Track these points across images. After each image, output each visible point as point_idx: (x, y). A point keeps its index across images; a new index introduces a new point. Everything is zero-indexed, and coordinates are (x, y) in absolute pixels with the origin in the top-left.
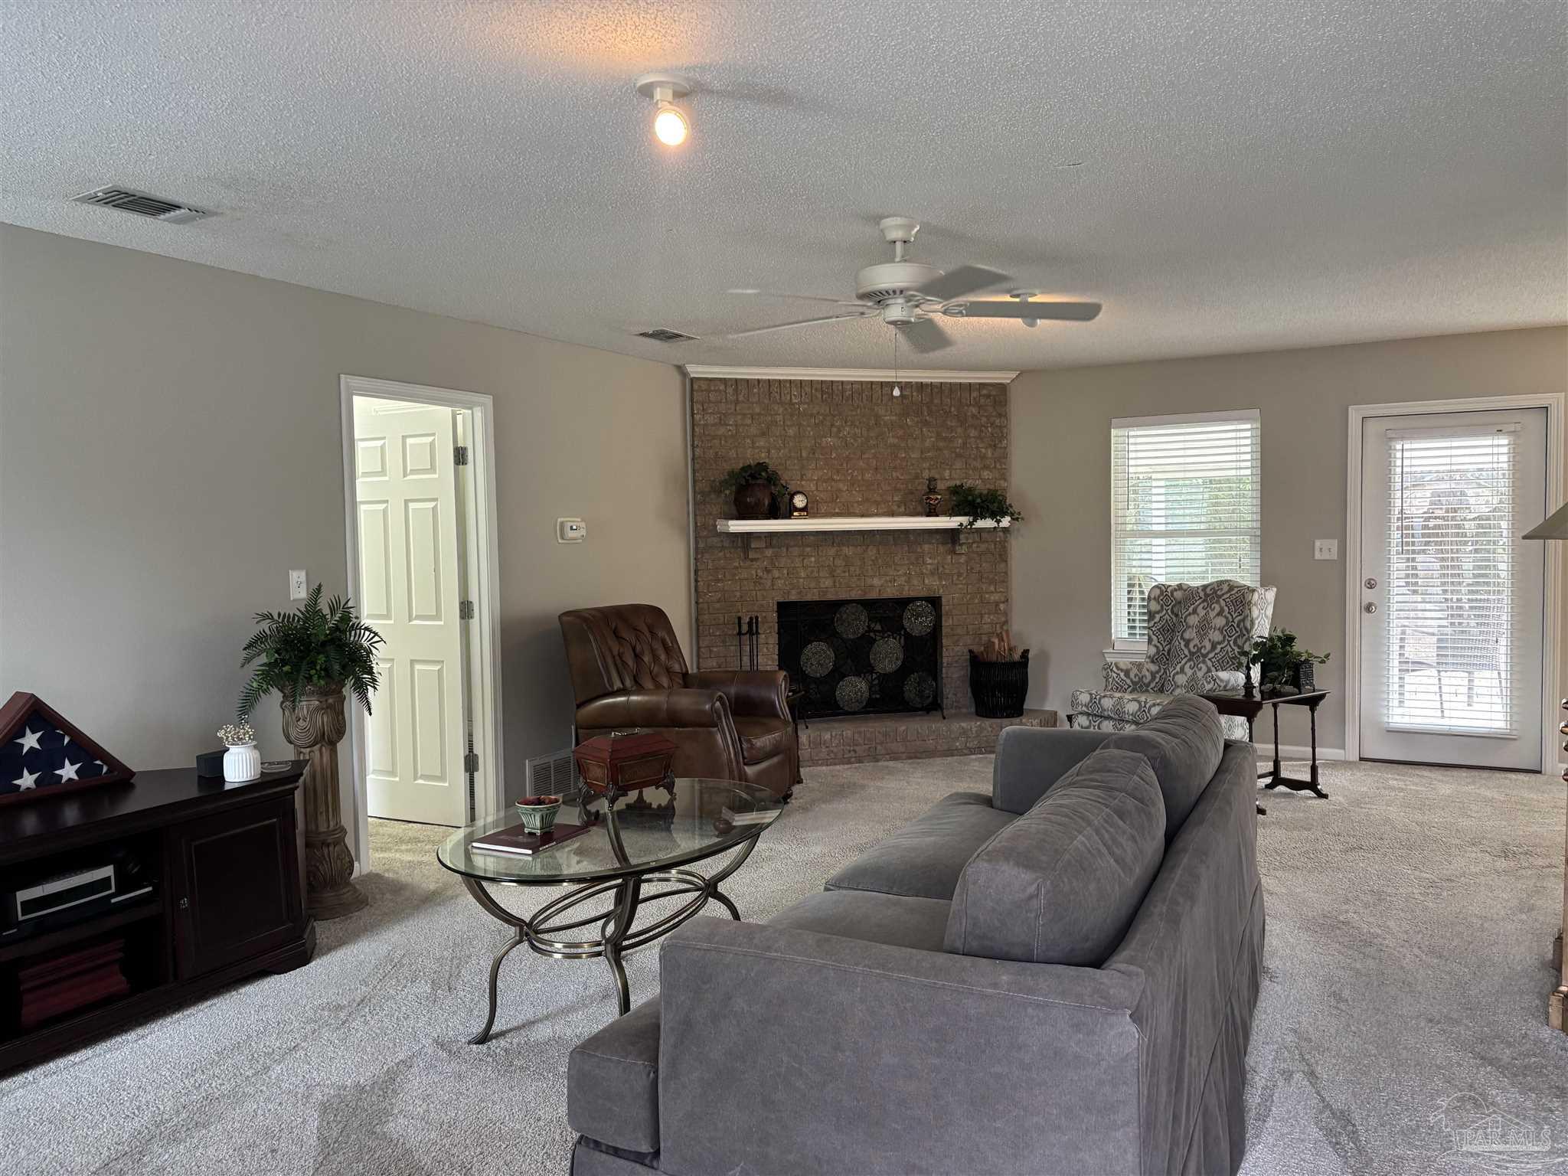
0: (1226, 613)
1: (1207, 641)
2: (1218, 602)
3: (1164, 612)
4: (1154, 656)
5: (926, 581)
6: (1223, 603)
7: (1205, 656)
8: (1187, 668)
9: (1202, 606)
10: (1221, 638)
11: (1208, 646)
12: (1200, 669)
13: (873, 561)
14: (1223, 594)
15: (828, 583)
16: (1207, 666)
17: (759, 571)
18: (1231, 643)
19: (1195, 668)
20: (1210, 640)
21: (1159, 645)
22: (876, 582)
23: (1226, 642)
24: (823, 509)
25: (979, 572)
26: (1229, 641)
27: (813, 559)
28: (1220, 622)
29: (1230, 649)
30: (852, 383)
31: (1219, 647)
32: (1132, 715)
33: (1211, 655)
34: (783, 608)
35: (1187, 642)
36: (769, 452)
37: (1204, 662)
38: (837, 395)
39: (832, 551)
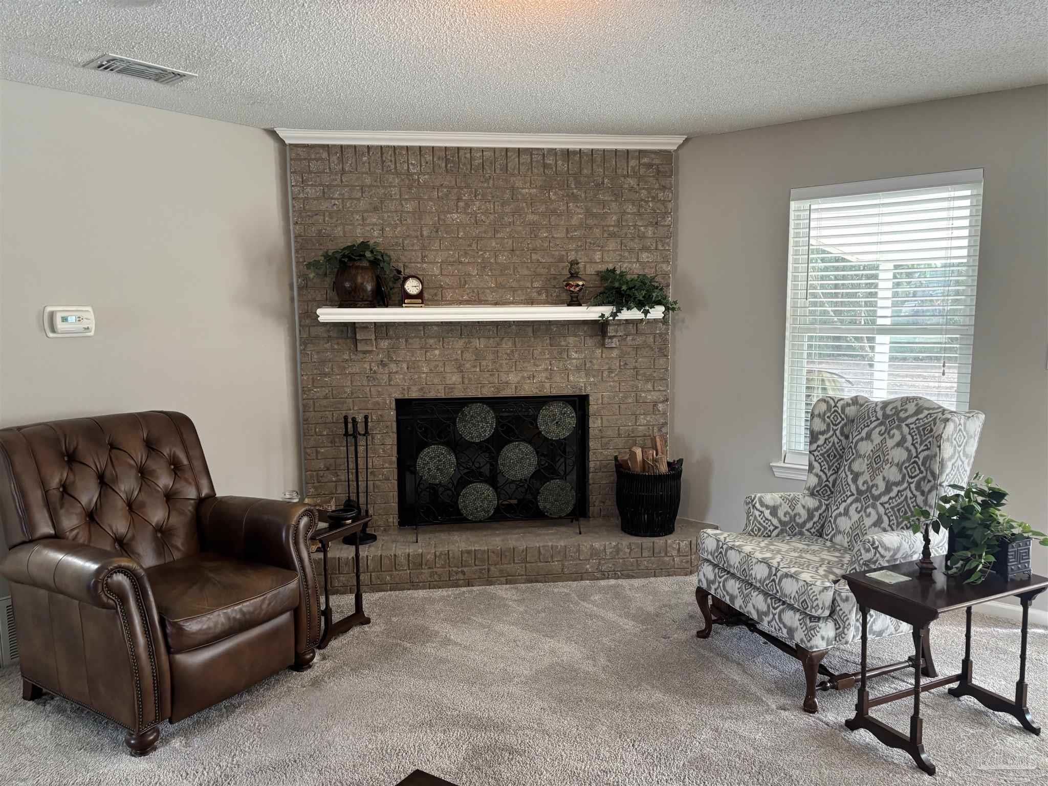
0: (908, 444)
1: (880, 477)
2: (899, 427)
3: (831, 433)
4: (815, 487)
5: (571, 378)
6: (906, 430)
7: (876, 498)
8: (852, 511)
9: (878, 430)
10: (899, 478)
11: (882, 486)
12: (869, 515)
13: (508, 355)
14: (907, 418)
15: (455, 378)
16: (878, 513)
17: (373, 364)
18: (913, 486)
19: (862, 513)
20: (884, 478)
21: (821, 474)
22: (513, 378)
23: (905, 485)
24: (449, 295)
25: (635, 368)
26: (910, 483)
27: (437, 352)
28: (899, 455)
29: (910, 495)
30: (483, 150)
31: (895, 490)
32: (760, 582)
33: (885, 499)
34: (402, 405)
35: (856, 476)
36: (382, 230)
37: (874, 506)
38: (464, 164)
39: (460, 343)
